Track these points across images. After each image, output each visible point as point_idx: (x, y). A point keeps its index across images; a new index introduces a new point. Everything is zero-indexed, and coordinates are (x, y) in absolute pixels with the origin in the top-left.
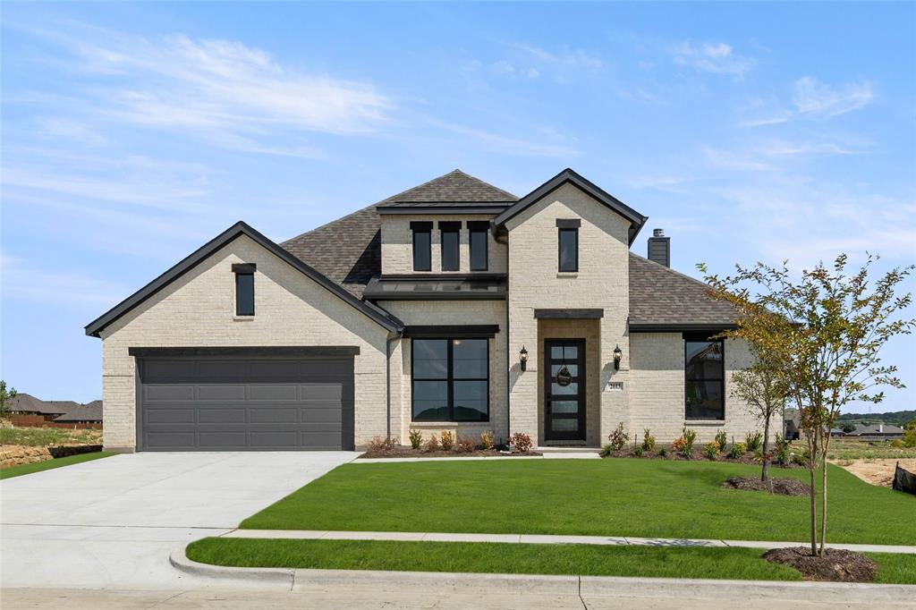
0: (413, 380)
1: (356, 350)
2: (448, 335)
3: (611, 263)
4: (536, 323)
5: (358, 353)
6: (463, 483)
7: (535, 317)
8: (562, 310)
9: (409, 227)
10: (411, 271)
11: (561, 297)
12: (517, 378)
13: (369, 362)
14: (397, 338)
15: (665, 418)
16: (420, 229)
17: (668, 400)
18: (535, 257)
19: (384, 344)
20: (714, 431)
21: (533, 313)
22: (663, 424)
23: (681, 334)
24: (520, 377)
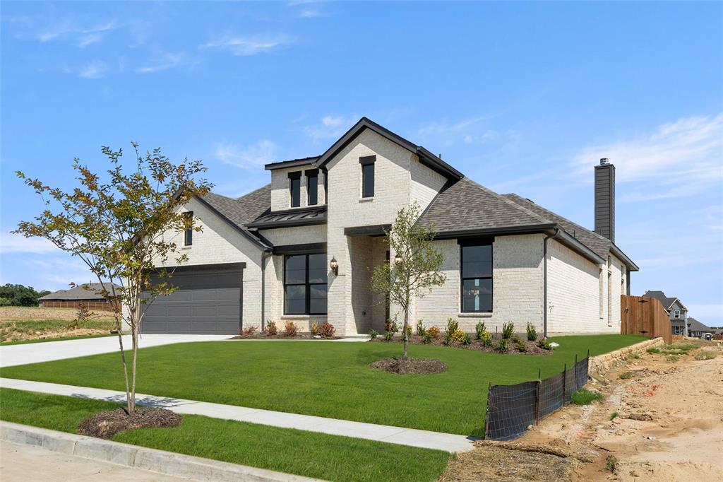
0: (285, 286)
1: (244, 265)
2: (305, 251)
3: (397, 187)
4: (346, 239)
5: (245, 267)
6: (280, 360)
7: (345, 234)
8: (362, 227)
9: (287, 176)
10: (290, 207)
11: (362, 217)
12: (332, 281)
13: (252, 273)
14: (269, 256)
15: (443, 311)
16: (294, 177)
17: (445, 296)
18: (345, 188)
19: (260, 260)
20: (476, 322)
21: (343, 231)
22: (442, 316)
23: (456, 240)
24: (335, 280)
